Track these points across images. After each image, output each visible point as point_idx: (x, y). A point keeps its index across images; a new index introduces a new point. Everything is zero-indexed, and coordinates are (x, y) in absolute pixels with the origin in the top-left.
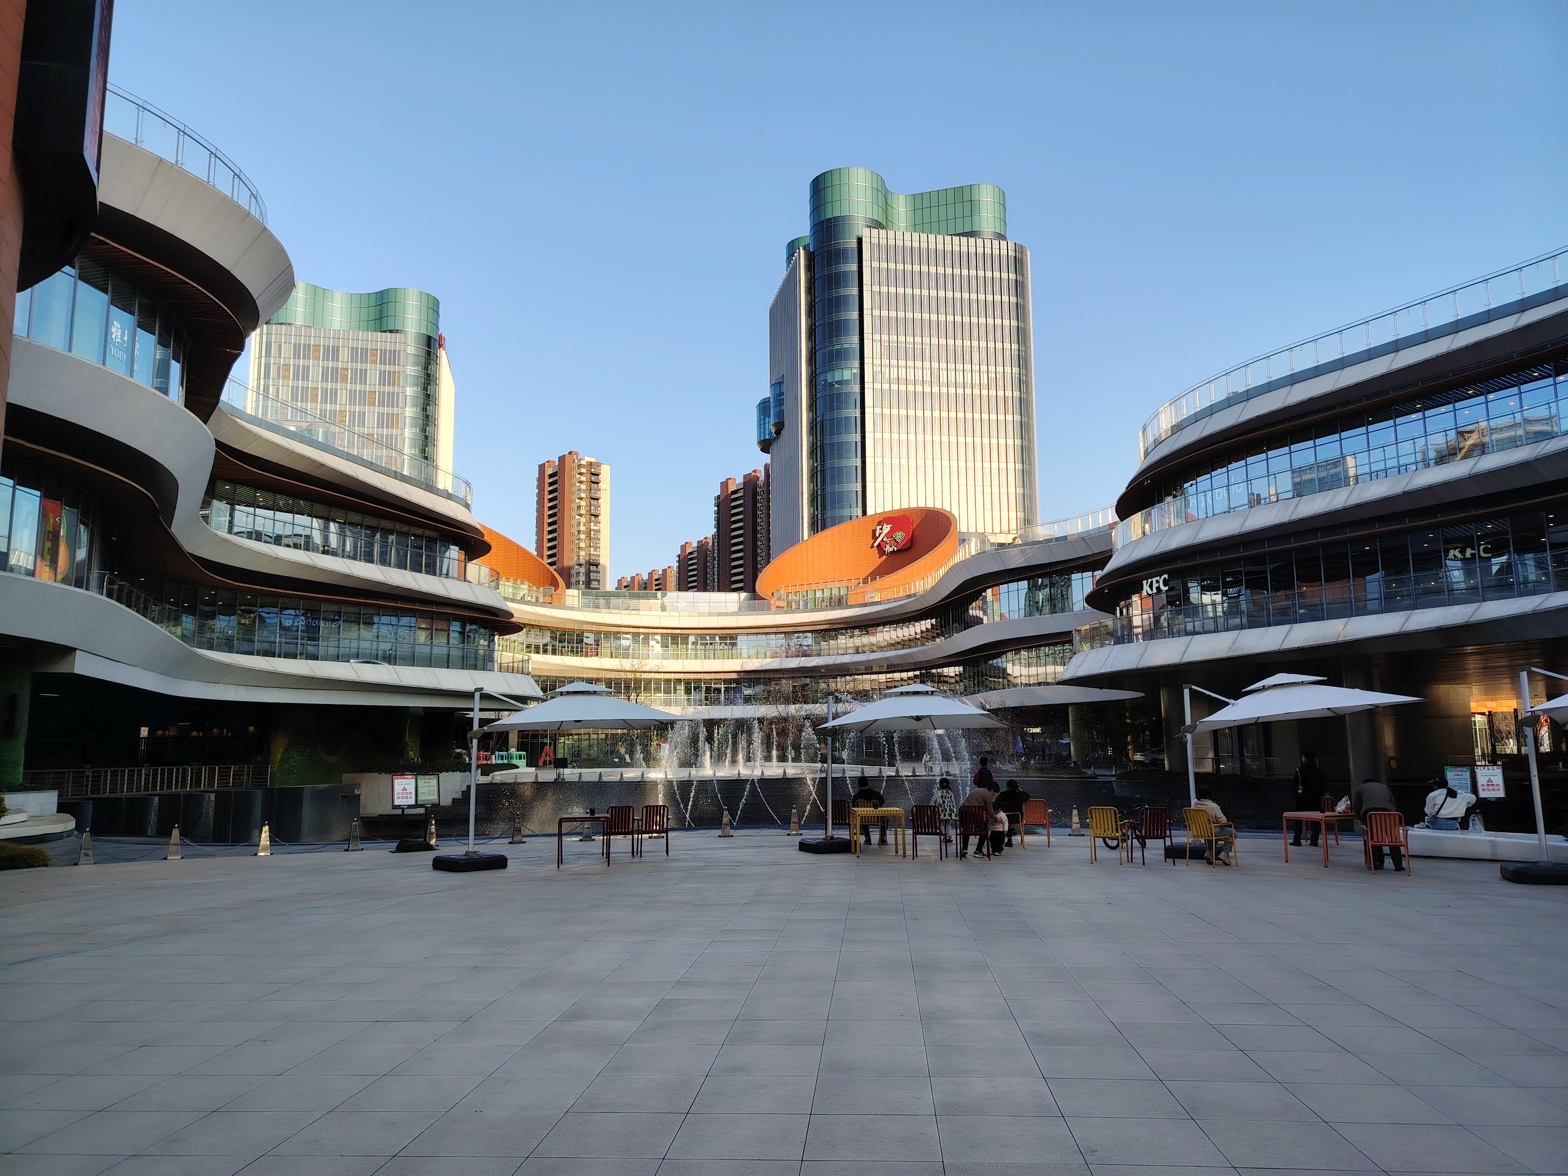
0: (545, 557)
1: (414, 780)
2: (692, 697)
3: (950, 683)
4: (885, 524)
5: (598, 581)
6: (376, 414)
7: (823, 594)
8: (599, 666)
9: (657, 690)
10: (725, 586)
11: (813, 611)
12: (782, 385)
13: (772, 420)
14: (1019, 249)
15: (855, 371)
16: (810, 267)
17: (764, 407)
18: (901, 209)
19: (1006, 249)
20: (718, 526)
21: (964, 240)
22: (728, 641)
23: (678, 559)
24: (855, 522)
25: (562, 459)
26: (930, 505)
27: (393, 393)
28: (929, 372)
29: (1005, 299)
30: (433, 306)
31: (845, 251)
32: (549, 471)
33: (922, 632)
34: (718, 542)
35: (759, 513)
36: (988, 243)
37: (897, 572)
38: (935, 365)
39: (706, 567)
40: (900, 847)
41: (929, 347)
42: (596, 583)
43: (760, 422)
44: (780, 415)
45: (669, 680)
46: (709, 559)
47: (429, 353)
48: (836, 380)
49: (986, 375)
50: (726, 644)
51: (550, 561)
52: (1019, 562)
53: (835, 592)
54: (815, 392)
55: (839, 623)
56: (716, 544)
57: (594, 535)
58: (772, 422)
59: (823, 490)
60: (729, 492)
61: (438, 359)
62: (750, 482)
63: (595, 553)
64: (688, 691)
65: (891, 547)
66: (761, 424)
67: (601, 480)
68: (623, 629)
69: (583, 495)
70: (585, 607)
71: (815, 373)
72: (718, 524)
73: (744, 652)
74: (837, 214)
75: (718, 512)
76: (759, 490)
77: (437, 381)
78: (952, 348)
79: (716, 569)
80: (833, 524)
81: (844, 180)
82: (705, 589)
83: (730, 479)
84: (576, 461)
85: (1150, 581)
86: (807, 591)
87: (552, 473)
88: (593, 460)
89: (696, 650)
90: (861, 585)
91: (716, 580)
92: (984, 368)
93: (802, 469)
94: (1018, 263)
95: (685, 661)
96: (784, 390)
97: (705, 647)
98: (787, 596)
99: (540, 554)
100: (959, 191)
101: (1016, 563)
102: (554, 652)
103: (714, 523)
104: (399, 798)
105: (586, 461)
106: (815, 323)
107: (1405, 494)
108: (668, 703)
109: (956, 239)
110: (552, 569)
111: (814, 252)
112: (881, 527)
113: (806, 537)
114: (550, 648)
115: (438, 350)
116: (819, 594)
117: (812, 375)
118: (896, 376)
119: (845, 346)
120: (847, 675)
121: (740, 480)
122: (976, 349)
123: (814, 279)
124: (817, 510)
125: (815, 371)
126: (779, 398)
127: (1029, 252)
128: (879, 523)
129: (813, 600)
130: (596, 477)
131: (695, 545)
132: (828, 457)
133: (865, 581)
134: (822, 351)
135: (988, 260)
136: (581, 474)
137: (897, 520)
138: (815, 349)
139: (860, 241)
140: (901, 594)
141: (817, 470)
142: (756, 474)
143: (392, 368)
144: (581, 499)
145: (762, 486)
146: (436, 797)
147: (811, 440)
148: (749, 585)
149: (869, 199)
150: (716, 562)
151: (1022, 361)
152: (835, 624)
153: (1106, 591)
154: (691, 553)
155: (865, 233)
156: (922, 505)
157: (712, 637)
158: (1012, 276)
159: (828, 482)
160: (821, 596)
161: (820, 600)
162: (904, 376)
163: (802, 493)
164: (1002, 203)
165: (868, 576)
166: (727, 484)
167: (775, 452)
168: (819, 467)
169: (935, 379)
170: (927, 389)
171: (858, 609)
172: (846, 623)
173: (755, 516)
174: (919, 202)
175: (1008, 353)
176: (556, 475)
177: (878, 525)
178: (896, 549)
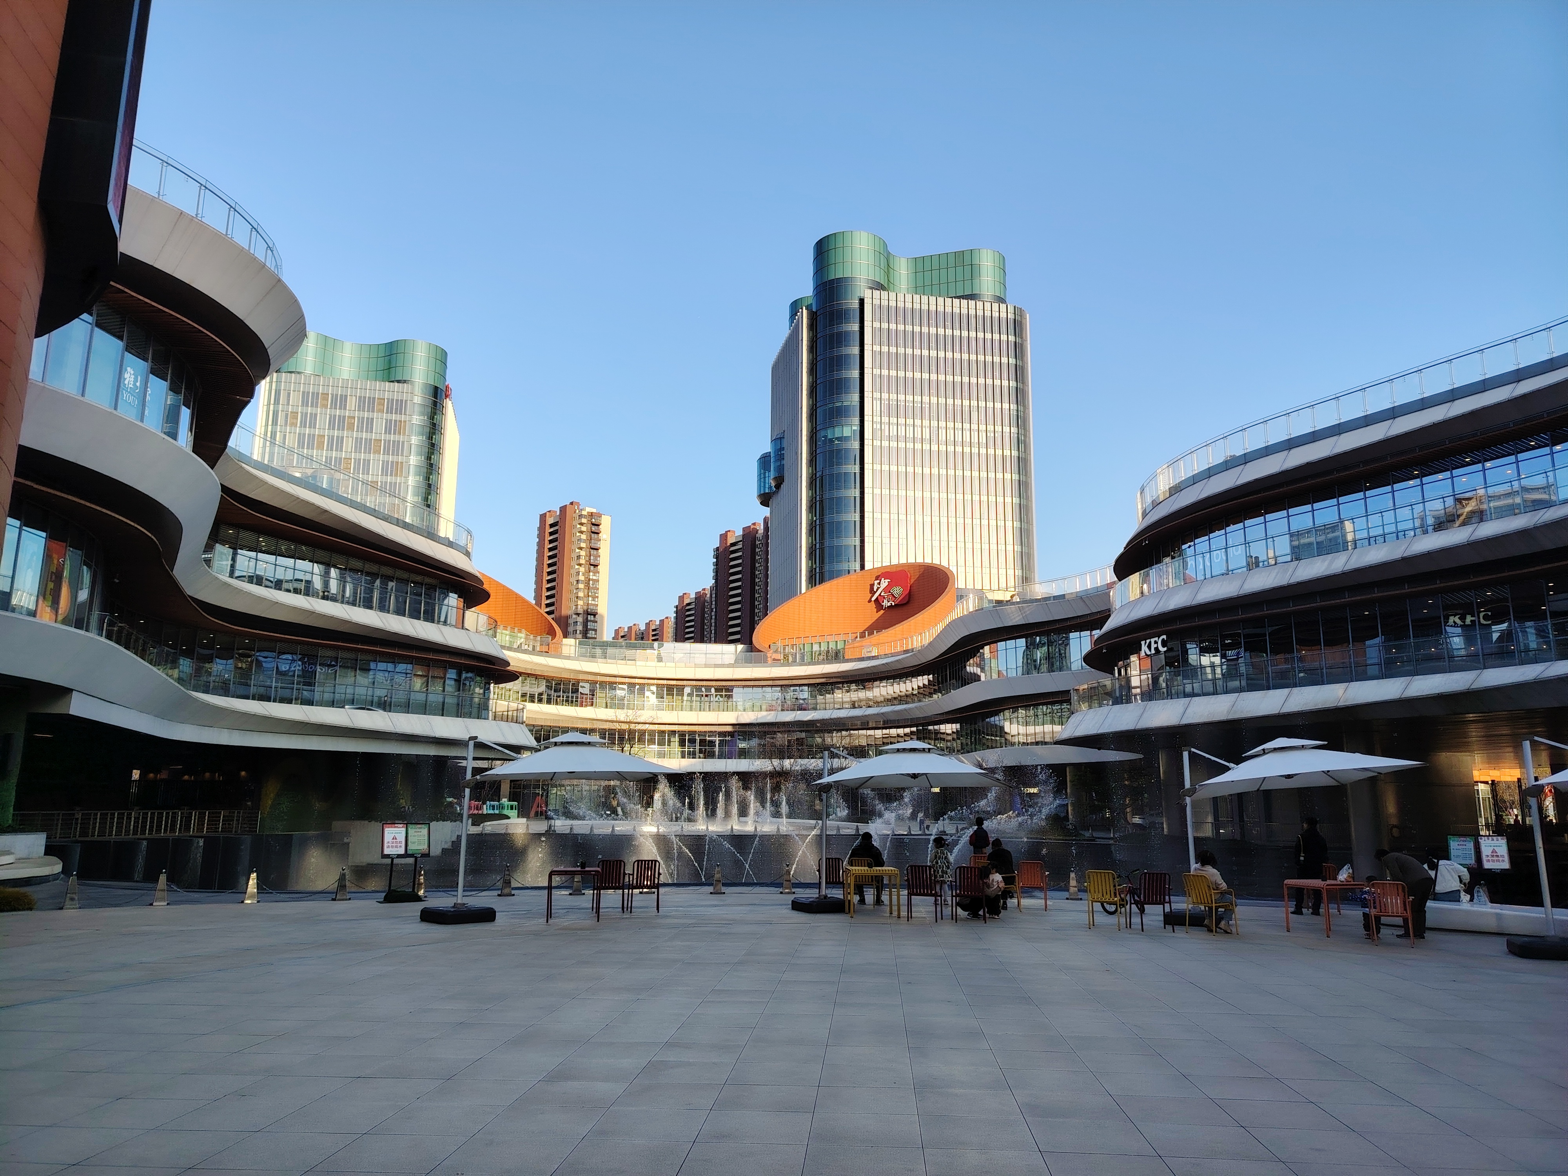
0: (543, 606)
1: (404, 829)
2: (686, 750)
3: (947, 741)
4: (883, 579)
5: (596, 630)
6: (381, 462)
7: (820, 647)
8: (594, 717)
9: (652, 741)
10: (722, 637)
11: (809, 664)
12: (782, 440)
13: (772, 474)
14: (1019, 312)
15: (855, 428)
16: (812, 327)
17: (764, 461)
18: (903, 271)
19: (1005, 312)
20: (716, 578)
21: (964, 302)
22: (724, 693)
23: (675, 609)
24: (852, 576)
25: (563, 509)
26: (928, 561)
27: (399, 442)
28: (928, 430)
29: (1004, 360)
30: (441, 358)
31: (847, 311)
32: (550, 521)
33: (919, 688)
34: (716, 594)
35: (757, 565)
36: (988, 305)
37: (895, 627)
38: (934, 423)
39: (703, 618)
40: (895, 908)
41: (928, 406)
42: (594, 632)
43: (760, 476)
44: (780, 469)
45: (663, 732)
46: (706, 610)
47: (435, 404)
48: (836, 436)
49: (984, 434)
50: (722, 696)
51: (548, 610)
52: (1017, 619)
53: (832, 645)
54: (816, 448)
55: (835, 677)
56: (714, 596)
57: (593, 585)
58: (772, 477)
59: (822, 544)
60: (728, 544)
61: (444, 409)
62: (749, 535)
63: (593, 602)
64: (682, 743)
65: (888, 602)
66: (762, 478)
67: (602, 530)
68: (618, 680)
69: (583, 545)
70: (582, 656)
71: (816, 430)
72: (717, 575)
73: (740, 704)
74: (839, 276)
75: (717, 564)
76: (758, 542)
77: (443, 430)
78: (951, 407)
79: (713, 621)
80: (831, 578)
81: (847, 242)
82: (702, 641)
83: (729, 531)
84: (577, 511)
85: (1148, 641)
86: (804, 645)
87: (552, 522)
88: (594, 511)
89: (691, 701)
90: (858, 639)
91: (713, 632)
92: (982, 427)
93: (801, 524)
94: (1018, 326)
95: (680, 712)
96: (785, 445)
97: (701, 699)
98: (784, 649)
99: (539, 603)
100: (960, 255)
101: (1014, 621)
102: (549, 702)
103: (712, 574)
104: (388, 847)
105: (587, 511)
106: (816, 381)
107: (1404, 559)
108: (661, 755)
109: (956, 301)
110: (549, 617)
111: (816, 312)
112: (879, 581)
113: (804, 590)
114: (545, 697)
115: (445, 400)
116: (816, 648)
117: (812, 431)
118: (895, 433)
119: (845, 403)
120: (843, 730)
121: (739, 533)
122: (975, 409)
123: (816, 338)
124: (815, 563)
125: (816, 427)
126: (779, 453)
127: (1028, 315)
128: (877, 578)
129: (810, 653)
130: (596, 527)
131: (693, 596)
132: (827, 511)
133: (862, 635)
134: (823, 408)
135: (988, 323)
136: (582, 524)
137: (894, 575)
138: (816, 406)
139: (862, 302)
140: (899, 649)
141: (815, 524)
142: (755, 527)
143: (398, 417)
144: (581, 548)
145: (761, 538)
146: (426, 847)
147: (810, 495)
148: (746, 638)
149: (871, 261)
150: (713, 613)
151: (1021, 421)
152: (832, 678)
153: (1104, 651)
154: (688, 604)
155: (867, 294)
156: (920, 560)
157: (708, 689)
158: (1012, 338)
159: (827, 536)
160: (818, 649)
161: (817, 653)
162: (903, 434)
163: (801, 547)
164: (1002, 267)
165: (865, 630)
166: (727, 536)
167: (774, 505)
168: (818, 521)
169: (934, 437)
170: (926, 447)
171: (855, 663)
172: (843, 677)
173: (753, 568)
174: (920, 265)
175: (1007, 412)
176: (557, 525)
177: (876, 580)
178: (893, 604)
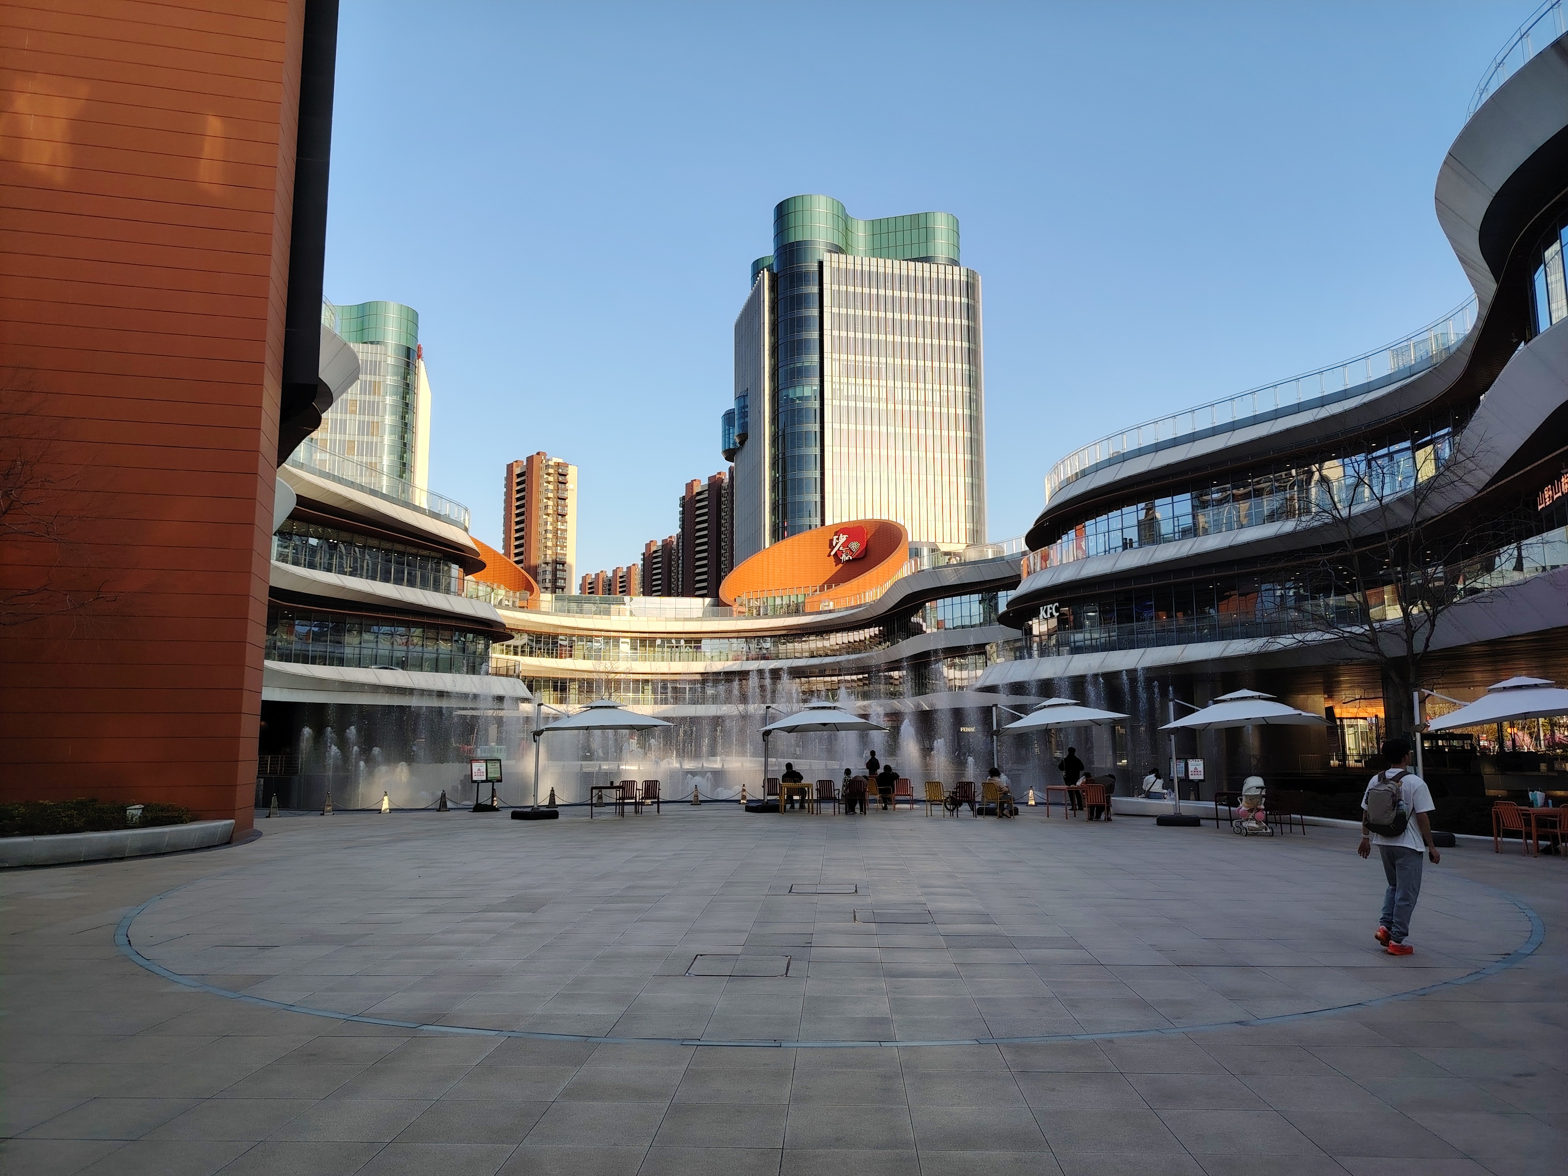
0: (512, 555)
1: (485, 764)
2: (659, 697)
3: (895, 685)
4: (841, 534)
5: (565, 579)
6: (357, 422)
7: (782, 600)
8: (573, 668)
9: (627, 690)
10: (688, 591)
11: (772, 617)
12: (746, 398)
13: (736, 431)
14: (971, 275)
15: (815, 388)
16: (773, 288)
17: (729, 417)
18: (861, 235)
19: (958, 274)
20: (683, 527)
21: (919, 265)
22: (693, 645)
23: (642, 557)
24: (814, 531)
25: (530, 459)
26: (885, 517)
27: (374, 402)
28: (885, 389)
29: (957, 321)
30: (412, 319)
31: (807, 274)
32: (517, 471)
33: (870, 636)
34: (683, 542)
35: (723, 514)
36: (942, 268)
37: (852, 581)
38: (891, 383)
39: (670, 565)
41: (885, 366)
42: (563, 581)
43: (725, 432)
44: (744, 426)
45: (638, 681)
46: (673, 557)
47: (408, 364)
48: (797, 396)
49: (938, 393)
50: (691, 647)
51: (517, 559)
52: (953, 579)
53: (793, 598)
54: (778, 406)
55: (796, 629)
56: (680, 544)
57: (561, 534)
58: (736, 434)
59: (784, 500)
60: (694, 494)
61: (417, 369)
62: (715, 483)
63: (562, 552)
64: (654, 691)
65: (847, 556)
66: (726, 434)
67: (569, 480)
68: (595, 633)
69: (550, 495)
70: (558, 611)
71: (778, 389)
72: (683, 524)
73: (708, 654)
74: (799, 238)
75: (683, 513)
76: (723, 492)
77: (416, 390)
78: (907, 368)
79: (680, 569)
80: (793, 534)
81: (807, 206)
82: (669, 595)
83: (695, 480)
84: (544, 461)
85: (1045, 607)
86: (767, 598)
87: (519, 472)
88: (561, 461)
89: (663, 652)
90: (818, 592)
91: (680, 579)
92: (936, 387)
93: (764, 480)
94: (970, 288)
95: (653, 663)
96: (748, 403)
97: (672, 650)
98: (749, 602)
99: (507, 553)
100: (915, 218)
101: (951, 581)
102: (531, 654)
103: (678, 523)
104: (475, 775)
105: (553, 461)
106: (778, 342)
109: (912, 264)
110: (519, 567)
111: (777, 274)
112: (837, 537)
113: (767, 546)
114: (527, 650)
115: (417, 361)
116: (778, 601)
117: (774, 390)
118: (854, 393)
119: (806, 364)
120: (803, 677)
121: (705, 482)
122: (930, 369)
123: (777, 299)
124: (778, 518)
125: (778, 387)
126: (743, 411)
127: (980, 277)
128: (836, 534)
129: (773, 607)
130: (563, 477)
131: (660, 543)
132: (789, 469)
133: (822, 589)
134: (784, 368)
135: (941, 286)
136: (549, 474)
137: (852, 531)
138: (778, 366)
139: (821, 264)
140: (853, 604)
141: (778, 480)
142: (721, 476)
143: (373, 378)
144: (548, 498)
145: (726, 488)
146: (499, 775)
147: (773, 452)
148: (712, 590)
149: (830, 225)
150: (680, 562)
151: (973, 381)
152: (792, 629)
153: (1011, 615)
154: (655, 552)
155: (826, 257)
156: (877, 517)
157: (678, 640)
158: (964, 300)
159: (789, 492)
160: (780, 603)
161: (779, 607)
162: (861, 394)
163: (764, 502)
164: (955, 230)
165: (824, 584)
166: (692, 486)
167: (739, 461)
168: (780, 478)
169: (890, 397)
170: (883, 406)
171: (813, 616)
172: (803, 629)
173: (719, 517)
174: (877, 228)
175: (960, 372)
176: (524, 475)
177: (835, 535)
178: (851, 558)
